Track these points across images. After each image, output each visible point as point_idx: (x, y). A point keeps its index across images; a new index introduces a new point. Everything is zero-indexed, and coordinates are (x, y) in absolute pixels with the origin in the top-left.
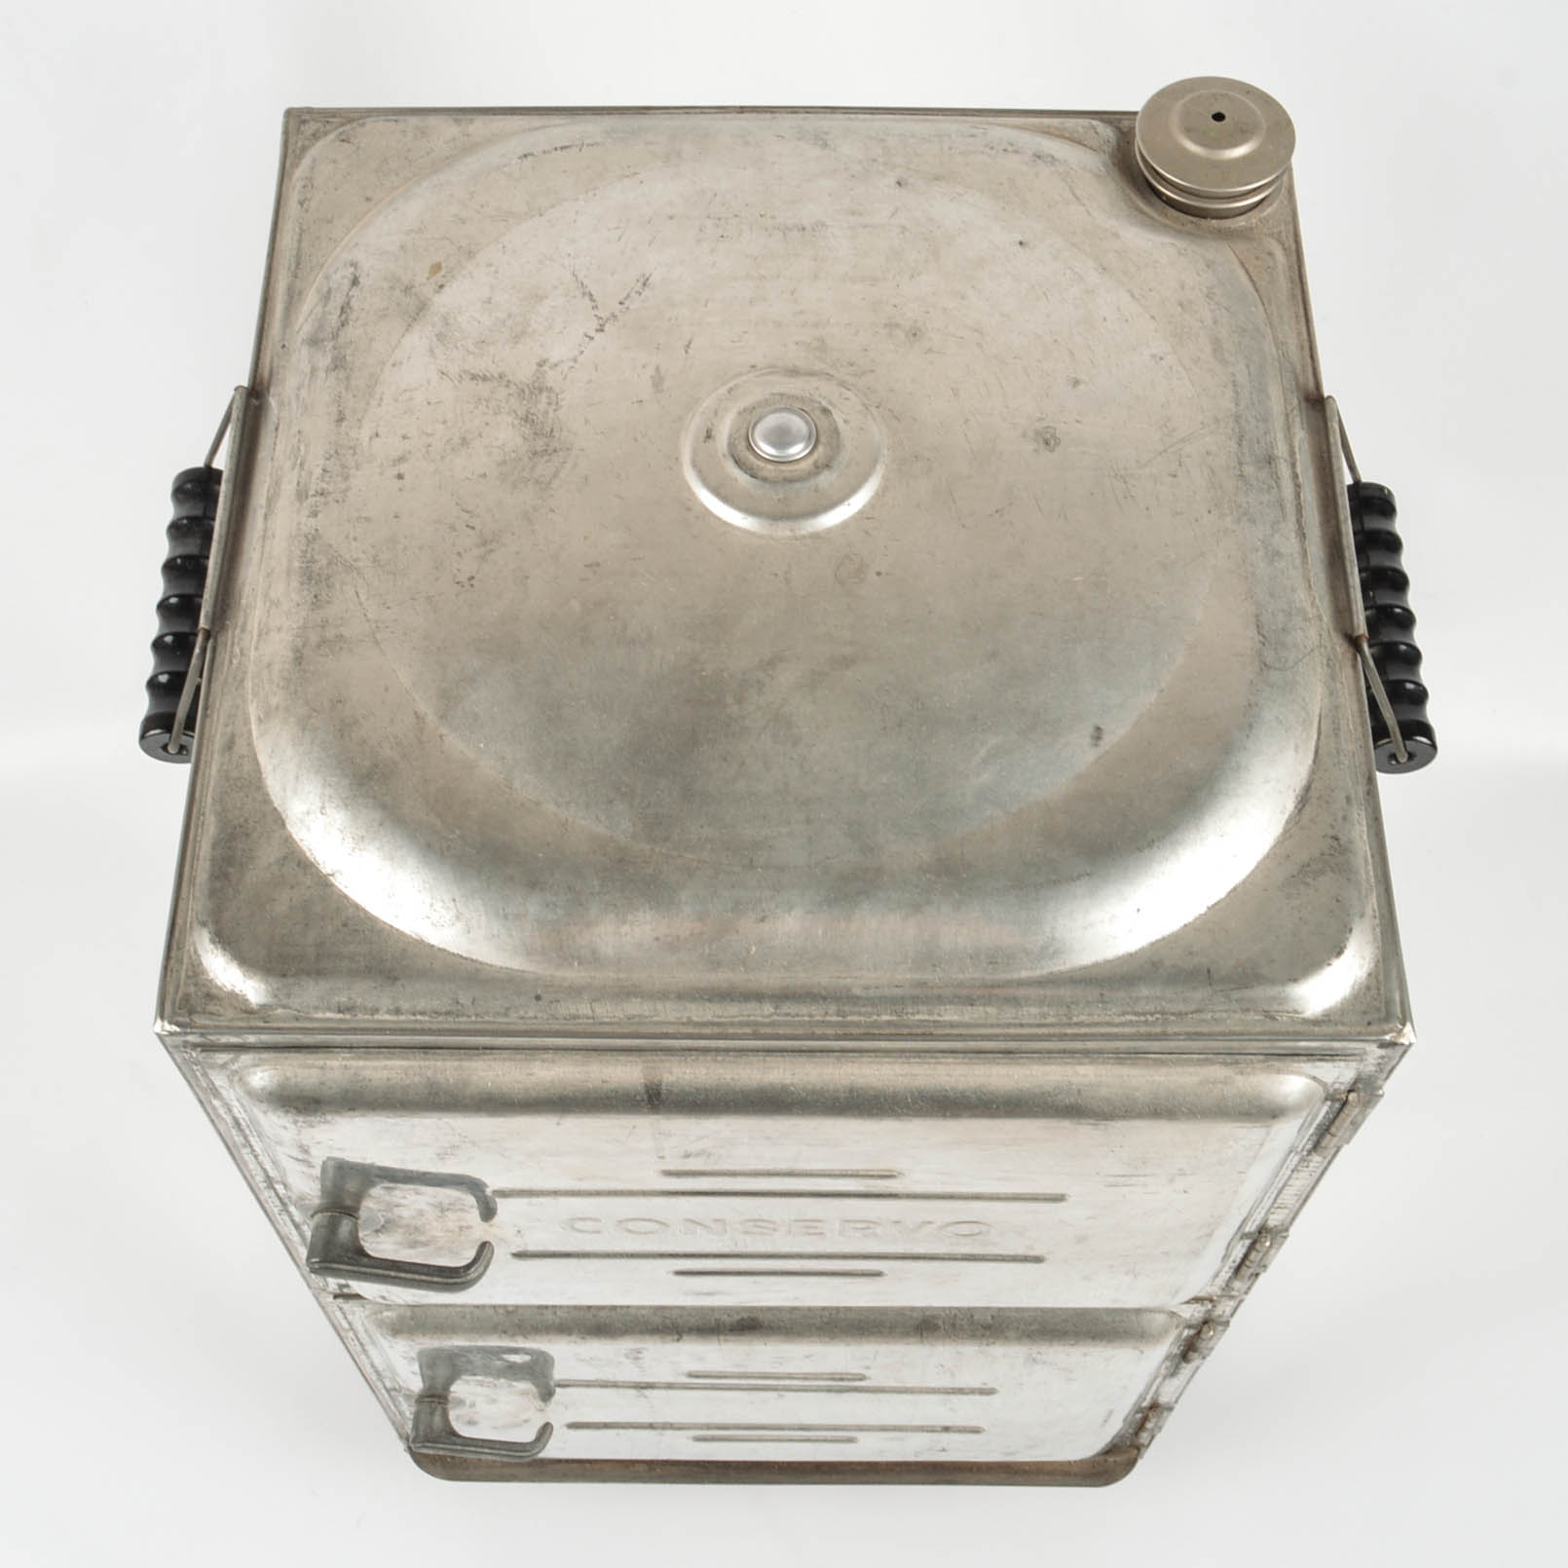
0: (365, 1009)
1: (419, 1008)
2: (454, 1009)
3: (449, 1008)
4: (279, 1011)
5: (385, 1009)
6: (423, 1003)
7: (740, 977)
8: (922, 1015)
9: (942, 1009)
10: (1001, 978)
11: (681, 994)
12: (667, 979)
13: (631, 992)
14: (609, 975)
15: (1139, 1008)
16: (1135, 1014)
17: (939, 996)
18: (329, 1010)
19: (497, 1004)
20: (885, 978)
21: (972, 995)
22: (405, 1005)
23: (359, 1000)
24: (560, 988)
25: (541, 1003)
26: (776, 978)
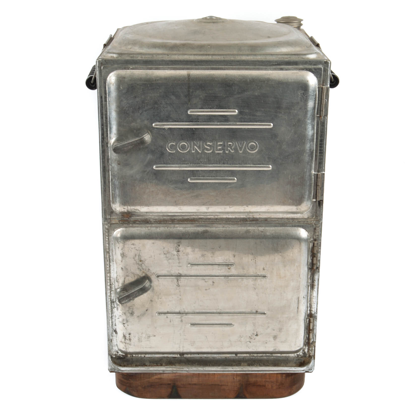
4: (120, 58)
5: (139, 57)
6: (147, 56)
7: (205, 53)
8: (238, 58)
9: (242, 57)
10: (253, 53)
11: (194, 55)
12: (191, 53)
13: (186, 54)
14: (181, 52)
15: (279, 57)
16: (278, 58)
17: (242, 55)
18: (129, 57)
19: (161, 56)
20: (232, 53)
21: (248, 55)
22: (143, 57)
23: (135, 56)
24: (172, 54)
25: (168, 56)
26: (212, 53)
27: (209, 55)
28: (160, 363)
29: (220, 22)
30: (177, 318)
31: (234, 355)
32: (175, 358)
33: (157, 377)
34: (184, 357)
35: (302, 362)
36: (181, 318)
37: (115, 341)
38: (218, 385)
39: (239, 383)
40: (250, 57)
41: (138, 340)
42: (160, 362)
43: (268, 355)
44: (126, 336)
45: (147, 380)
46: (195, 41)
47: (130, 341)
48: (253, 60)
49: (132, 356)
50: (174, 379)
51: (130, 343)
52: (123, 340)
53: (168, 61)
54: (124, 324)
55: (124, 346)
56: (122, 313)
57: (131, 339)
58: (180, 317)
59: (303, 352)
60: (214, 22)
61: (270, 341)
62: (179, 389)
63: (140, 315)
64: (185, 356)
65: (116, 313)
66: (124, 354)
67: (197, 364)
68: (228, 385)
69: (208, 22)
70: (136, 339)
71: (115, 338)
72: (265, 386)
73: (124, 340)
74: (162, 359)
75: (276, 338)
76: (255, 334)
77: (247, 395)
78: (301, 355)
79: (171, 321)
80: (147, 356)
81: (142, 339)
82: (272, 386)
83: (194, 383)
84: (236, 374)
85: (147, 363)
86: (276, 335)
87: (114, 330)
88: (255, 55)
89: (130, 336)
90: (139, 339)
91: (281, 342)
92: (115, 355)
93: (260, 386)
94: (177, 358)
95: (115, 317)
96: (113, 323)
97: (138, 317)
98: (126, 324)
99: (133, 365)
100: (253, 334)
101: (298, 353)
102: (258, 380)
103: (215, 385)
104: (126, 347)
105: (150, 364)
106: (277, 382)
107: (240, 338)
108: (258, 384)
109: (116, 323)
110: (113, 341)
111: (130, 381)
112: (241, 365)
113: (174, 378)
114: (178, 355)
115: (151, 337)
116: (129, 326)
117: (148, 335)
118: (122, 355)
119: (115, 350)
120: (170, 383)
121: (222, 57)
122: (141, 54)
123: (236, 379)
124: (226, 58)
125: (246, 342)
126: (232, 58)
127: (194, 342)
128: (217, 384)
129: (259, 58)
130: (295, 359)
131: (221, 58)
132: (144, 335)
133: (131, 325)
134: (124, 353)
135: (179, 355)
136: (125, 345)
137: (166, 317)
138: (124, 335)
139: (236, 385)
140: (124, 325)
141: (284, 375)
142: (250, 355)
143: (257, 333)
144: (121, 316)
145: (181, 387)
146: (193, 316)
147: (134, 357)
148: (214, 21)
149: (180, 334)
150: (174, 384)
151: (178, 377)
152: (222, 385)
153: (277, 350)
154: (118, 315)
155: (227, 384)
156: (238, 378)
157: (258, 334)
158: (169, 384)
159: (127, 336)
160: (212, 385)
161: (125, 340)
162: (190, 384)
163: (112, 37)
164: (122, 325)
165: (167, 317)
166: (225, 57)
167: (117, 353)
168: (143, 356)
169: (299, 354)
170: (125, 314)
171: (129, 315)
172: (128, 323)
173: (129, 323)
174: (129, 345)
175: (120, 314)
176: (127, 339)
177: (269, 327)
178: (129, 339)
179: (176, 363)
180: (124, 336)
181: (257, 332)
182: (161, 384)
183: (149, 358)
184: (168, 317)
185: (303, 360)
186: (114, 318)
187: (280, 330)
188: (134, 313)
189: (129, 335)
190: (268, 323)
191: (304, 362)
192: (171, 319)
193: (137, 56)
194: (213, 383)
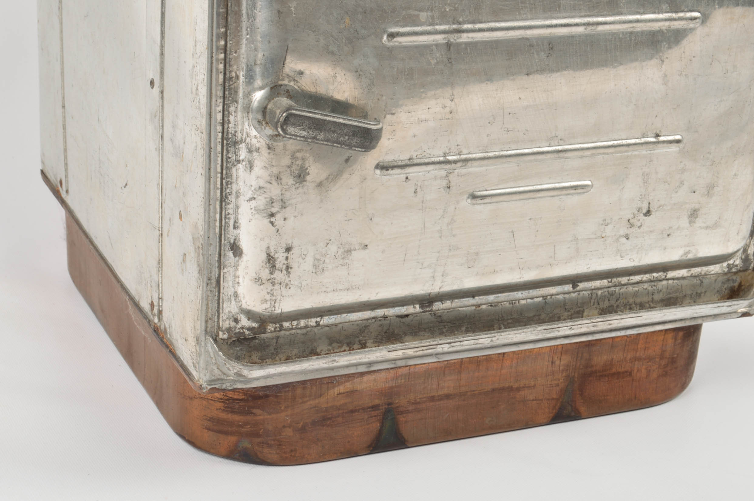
28: (360, 341)
30: (435, 178)
31: (568, 288)
32: (404, 320)
33: (341, 389)
34: (432, 310)
35: (734, 287)
36: (447, 176)
37: (231, 283)
38: (511, 389)
39: (564, 374)
41: (314, 265)
42: (361, 338)
43: (655, 275)
44: (276, 256)
45: (313, 403)
47: (288, 273)
49: (281, 326)
50: (392, 388)
51: (287, 281)
52: (265, 274)
54: (272, 215)
55: (268, 293)
56: (268, 178)
57: (291, 268)
58: (443, 173)
59: (743, 257)
61: (678, 228)
62: (401, 418)
63: (327, 179)
64: (437, 306)
65: (241, 183)
66: (255, 325)
67: (464, 329)
68: (534, 386)
70: (308, 265)
71: (232, 270)
72: (630, 374)
73: (267, 271)
74: (367, 327)
75: (697, 214)
76: (645, 211)
77: (583, 409)
78: (737, 266)
79: (419, 190)
80: (326, 320)
81: (327, 261)
82: (649, 372)
83: (445, 391)
84: (560, 348)
85: (323, 347)
86: (697, 206)
87: (230, 244)
89: (290, 255)
90: (316, 262)
91: (707, 228)
92: (229, 330)
93: (618, 375)
94: (410, 318)
95: (237, 197)
96: (229, 219)
97: (320, 185)
98: (278, 216)
99: (277, 358)
100: (639, 210)
101: (731, 262)
102: (615, 357)
103: (502, 389)
104: (274, 298)
105: (330, 348)
106: (662, 357)
107: (603, 226)
108: (614, 370)
109: (240, 217)
110: (226, 284)
111: (255, 414)
112: (582, 317)
113: (390, 384)
114: (414, 307)
115: (353, 252)
116: (287, 221)
117: (347, 247)
118: (249, 329)
119: (227, 314)
120: (377, 402)
123: (557, 363)
125: (617, 240)
127: (477, 254)
128: (507, 385)
130: (721, 279)
132: (333, 248)
133: (295, 217)
134: (257, 322)
135: (417, 306)
136: (272, 290)
137: (403, 176)
138: (269, 255)
139: (556, 382)
140: (273, 219)
141: (681, 334)
142: (611, 282)
143: (649, 208)
144: (262, 191)
145: (408, 412)
146: (481, 166)
147: (285, 330)
149: (440, 231)
150: (389, 404)
151: (403, 381)
152: (518, 389)
153: (690, 256)
154: (253, 188)
155: (533, 383)
156: (566, 359)
157: (651, 209)
158: (375, 407)
159: (280, 257)
160: (493, 390)
161: (271, 273)
162: (432, 399)
164: (266, 221)
165: (407, 178)
167: (233, 324)
168: (312, 322)
169: (733, 264)
170: (278, 178)
171: (291, 181)
172: (288, 209)
173: (288, 212)
174: (283, 289)
175: (262, 183)
176: (277, 266)
177: (682, 183)
178: (284, 267)
179: (405, 334)
180: (270, 260)
181: (649, 204)
182: (352, 411)
183: (327, 328)
184: (410, 176)
185: (738, 280)
186: (234, 200)
187: (710, 189)
188: (309, 174)
189: (286, 255)
190: (683, 171)
191: (740, 285)
192: (419, 184)
194: (497, 386)
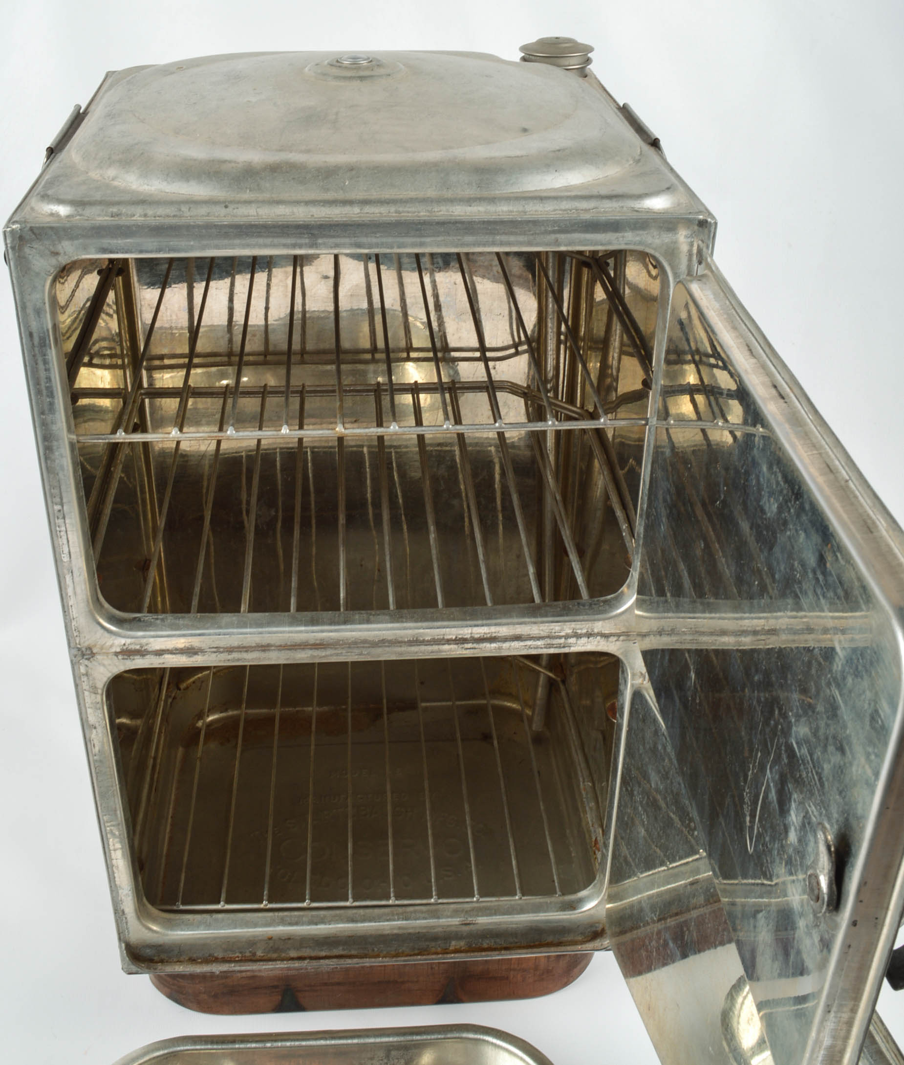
0: (127, 215)
1: (158, 213)
2: (178, 213)
3: (175, 213)
4: (78, 217)
5: (138, 215)
6: (161, 211)
7: (340, 195)
8: (443, 212)
9: (454, 208)
10: (485, 194)
11: (307, 203)
12: (299, 197)
13: (279, 202)
14: (267, 196)
15: (563, 208)
16: (561, 210)
17: (452, 201)
18: (106, 216)
19: (203, 210)
20: (421, 194)
21: (469, 201)
22: (150, 212)
23: (124, 210)
24: (239, 202)
25: (228, 209)
26: (360, 195)
27: (350, 202)
29: (380, 76)
38: (395, 982)
40: (475, 208)
46: (308, 151)
48: (486, 218)
53: (226, 225)
60: (362, 78)
62: (299, 994)
69: (345, 78)
88: (492, 200)
108: (491, 975)
120: (276, 983)
121: (393, 209)
122: (142, 201)
124: (404, 212)
126: (422, 213)
129: (503, 211)
131: (389, 212)
139: (437, 980)
145: (304, 990)
148: (362, 73)
150: (288, 986)
152: (403, 983)
155: (416, 980)
158: (275, 987)
162: (325, 984)
163: (81, 111)
166: (401, 209)
182: (256, 988)
193: (131, 210)
